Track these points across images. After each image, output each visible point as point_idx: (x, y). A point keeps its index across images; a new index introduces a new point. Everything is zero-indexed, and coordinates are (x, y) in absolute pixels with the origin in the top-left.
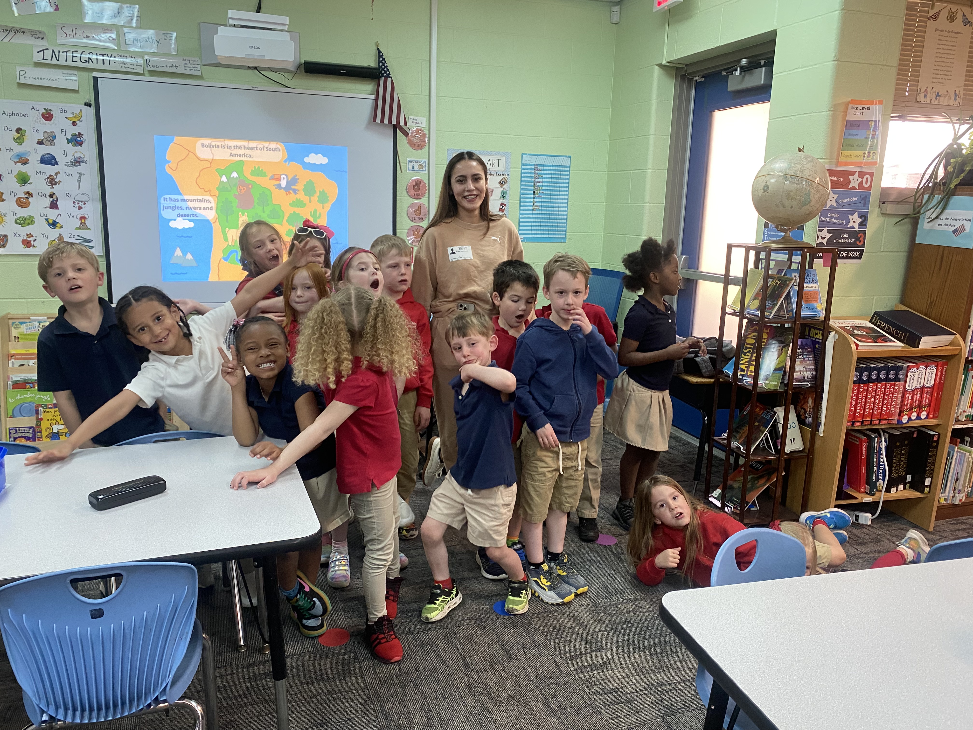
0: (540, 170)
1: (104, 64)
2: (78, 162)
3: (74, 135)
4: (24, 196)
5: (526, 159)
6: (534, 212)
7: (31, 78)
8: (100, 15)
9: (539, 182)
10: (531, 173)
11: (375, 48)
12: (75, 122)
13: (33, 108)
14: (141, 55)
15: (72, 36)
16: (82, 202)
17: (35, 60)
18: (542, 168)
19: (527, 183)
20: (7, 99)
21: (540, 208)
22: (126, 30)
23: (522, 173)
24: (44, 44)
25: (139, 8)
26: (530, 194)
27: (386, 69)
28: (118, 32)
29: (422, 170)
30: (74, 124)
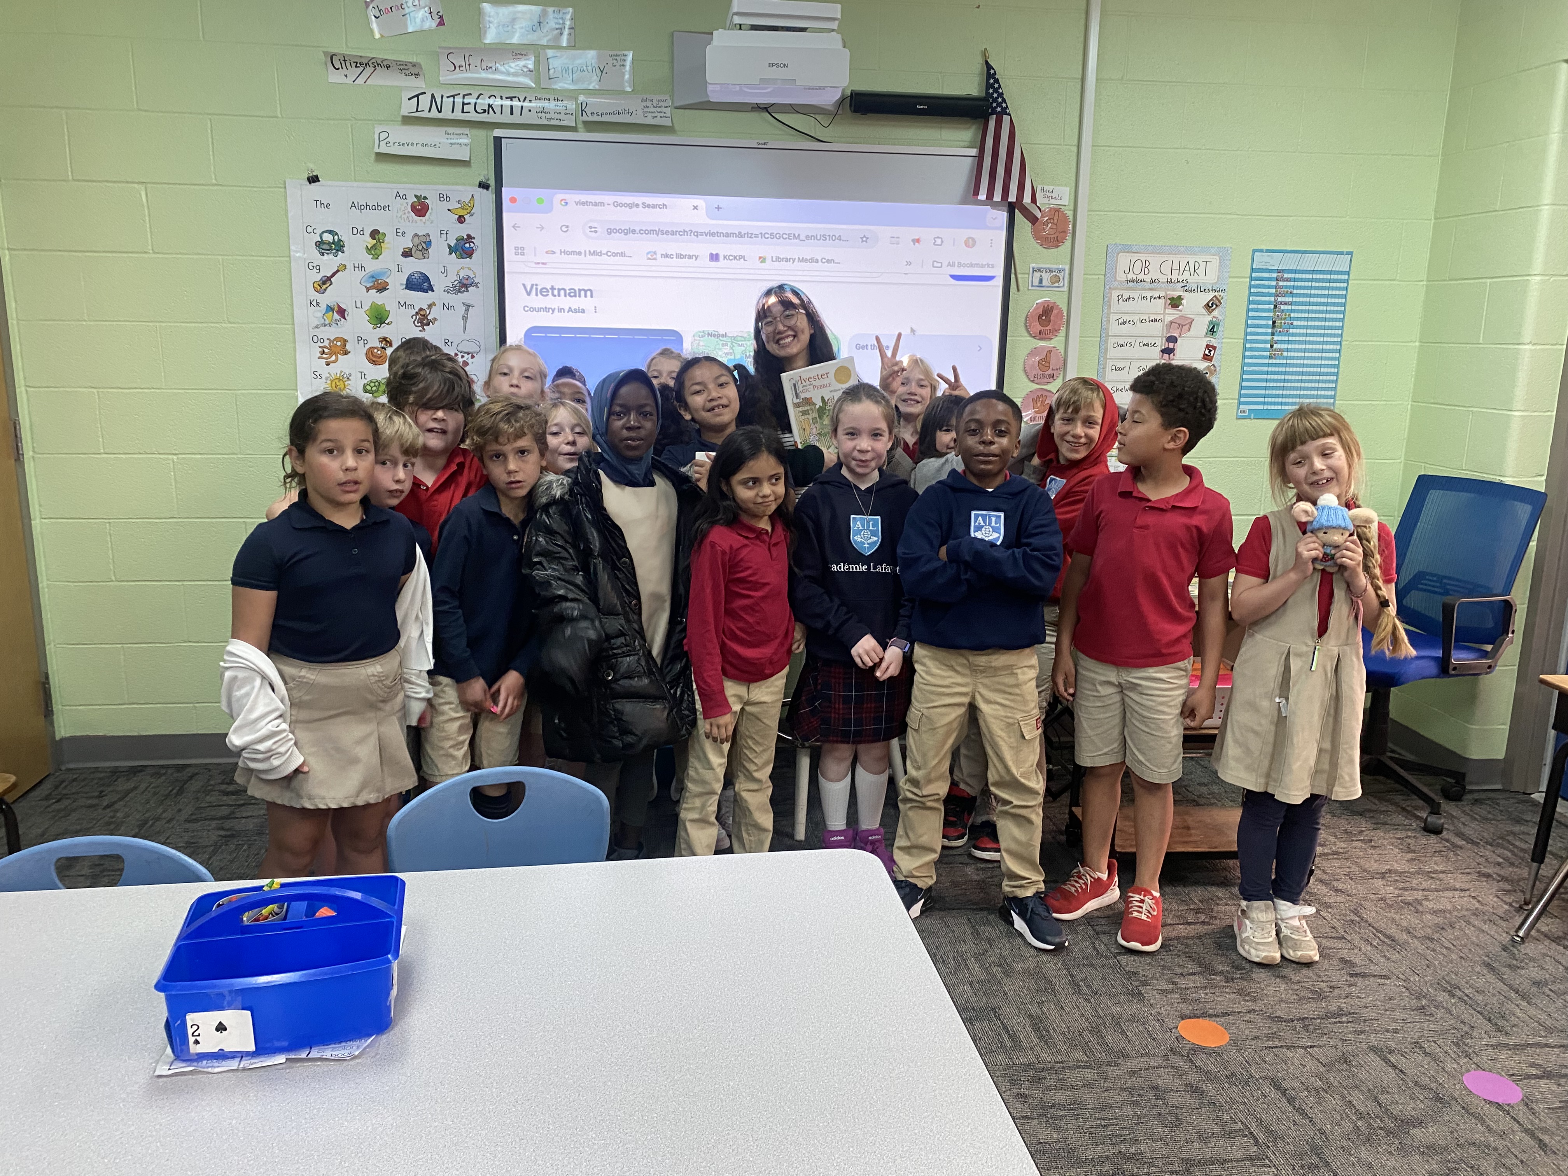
0: (1288, 280)
1: (512, 113)
2: (464, 285)
3: (460, 239)
4: (379, 345)
5: (1261, 260)
6: (1271, 361)
7: (396, 144)
8: (510, 29)
9: (1285, 304)
10: (1269, 287)
11: (982, 61)
12: (463, 216)
13: (398, 195)
14: (572, 95)
15: (464, 68)
16: (468, 354)
17: (404, 111)
18: (1293, 276)
19: (1260, 307)
20: (359, 181)
21: (1285, 354)
22: (550, 53)
23: (1251, 286)
24: (419, 84)
25: (575, 12)
26: (1267, 326)
27: (1000, 100)
28: (537, 57)
29: (1057, 285)
30: (461, 220)
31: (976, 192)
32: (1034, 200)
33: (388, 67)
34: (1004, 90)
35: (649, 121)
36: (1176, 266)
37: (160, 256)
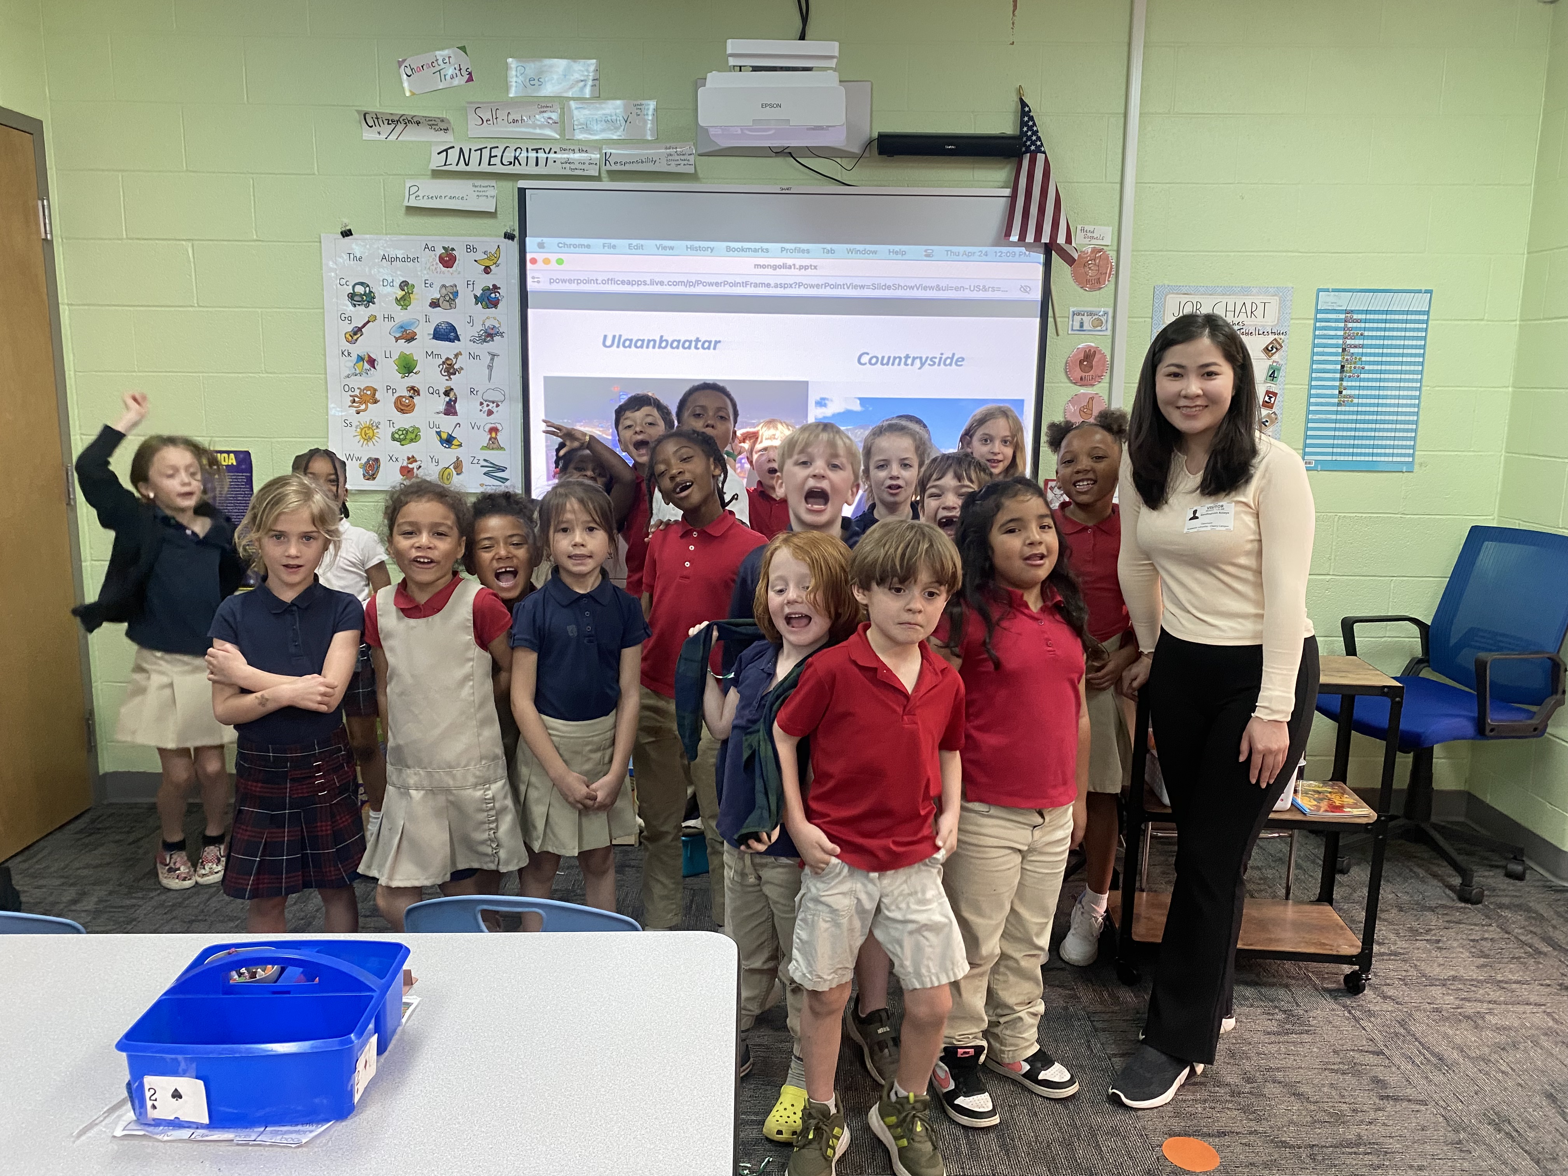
0: (1357, 321)
1: (537, 165)
2: (489, 335)
3: (486, 290)
4: (407, 394)
5: (1327, 301)
6: (1340, 408)
7: (426, 198)
8: (536, 82)
9: (1355, 347)
10: (1336, 329)
11: (1016, 99)
12: (488, 267)
13: (427, 247)
14: (597, 145)
15: (491, 122)
16: (493, 402)
17: (433, 166)
18: (1363, 317)
19: (1326, 350)
20: (391, 234)
21: (1356, 401)
22: (573, 104)
23: (1315, 329)
24: (447, 139)
25: (597, 65)
26: (1334, 371)
27: (1034, 138)
28: (562, 109)
29: (1099, 328)
30: (487, 270)
31: (1008, 234)
32: (1069, 240)
33: (418, 123)
34: (1039, 127)
35: (673, 169)
36: (1231, 307)
37: (205, 309)
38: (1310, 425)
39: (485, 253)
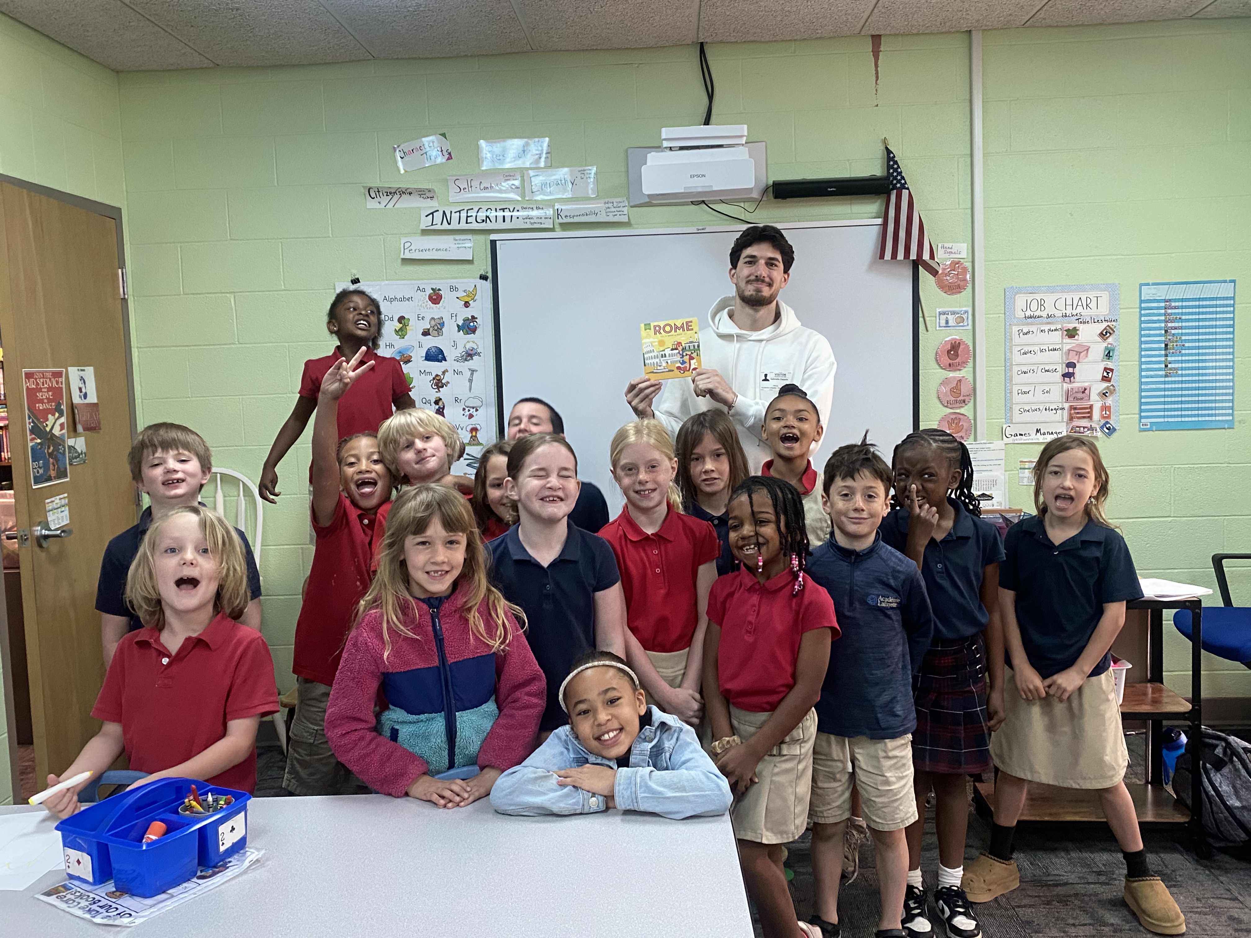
0: (1175, 308)
1: (504, 221)
2: (469, 355)
3: (466, 320)
5: (1147, 293)
6: (1167, 379)
7: (417, 251)
8: (501, 157)
9: (1175, 328)
10: (1158, 315)
12: (468, 302)
13: (419, 289)
14: (550, 204)
15: (467, 190)
16: (473, 408)
17: (423, 226)
18: (1180, 304)
19: (1152, 332)
20: (389, 280)
21: (1180, 372)
22: (532, 173)
23: (1141, 315)
24: (433, 204)
25: (550, 142)
26: (1160, 349)
27: (899, 178)
28: (522, 177)
29: (961, 324)
30: (467, 305)
31: (882, 255)
32: (932, 257)
33: (410, 194)
34: (903, 169)
35: (611, 219)
36: (1069, 302)
37: (243, 346)
38: (1143, 394)
39: (465, 291)
